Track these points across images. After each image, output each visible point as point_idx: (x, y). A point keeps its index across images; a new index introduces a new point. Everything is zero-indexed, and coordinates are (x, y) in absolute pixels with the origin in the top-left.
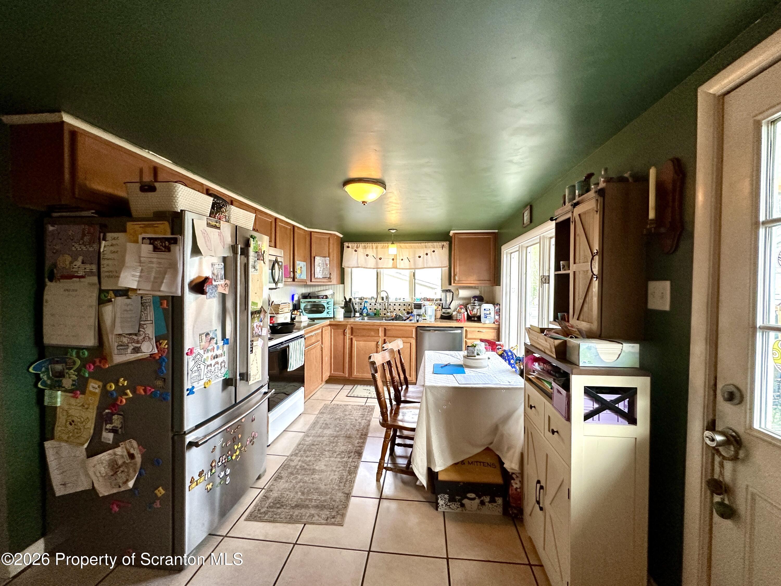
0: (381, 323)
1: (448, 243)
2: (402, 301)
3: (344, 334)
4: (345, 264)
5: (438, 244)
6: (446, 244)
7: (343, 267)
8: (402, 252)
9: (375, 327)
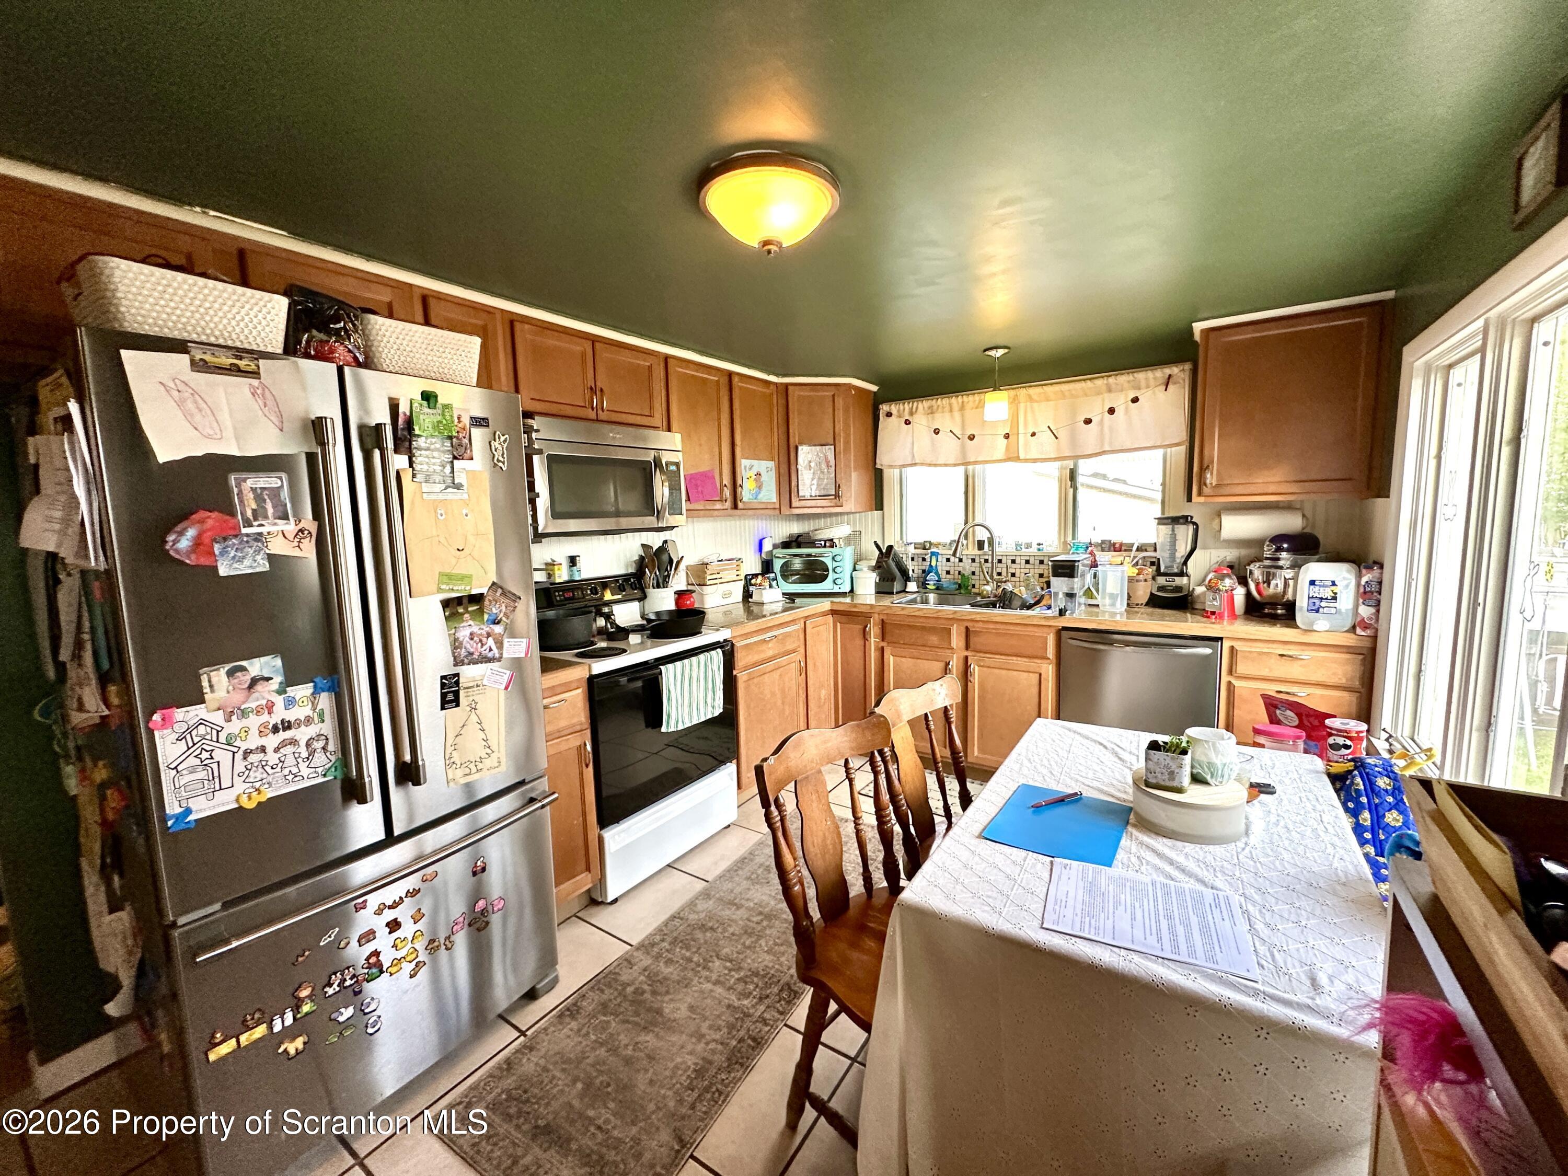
0: (955, 612)
1: (1188, 366)
2: (1034, 549)
3: (865, 635)
4: (883, 460)
5: (1150, 374)
6: (1181, 372)
7: (878, 466)
8: (1033, 411)
9: (941, 624)
